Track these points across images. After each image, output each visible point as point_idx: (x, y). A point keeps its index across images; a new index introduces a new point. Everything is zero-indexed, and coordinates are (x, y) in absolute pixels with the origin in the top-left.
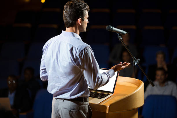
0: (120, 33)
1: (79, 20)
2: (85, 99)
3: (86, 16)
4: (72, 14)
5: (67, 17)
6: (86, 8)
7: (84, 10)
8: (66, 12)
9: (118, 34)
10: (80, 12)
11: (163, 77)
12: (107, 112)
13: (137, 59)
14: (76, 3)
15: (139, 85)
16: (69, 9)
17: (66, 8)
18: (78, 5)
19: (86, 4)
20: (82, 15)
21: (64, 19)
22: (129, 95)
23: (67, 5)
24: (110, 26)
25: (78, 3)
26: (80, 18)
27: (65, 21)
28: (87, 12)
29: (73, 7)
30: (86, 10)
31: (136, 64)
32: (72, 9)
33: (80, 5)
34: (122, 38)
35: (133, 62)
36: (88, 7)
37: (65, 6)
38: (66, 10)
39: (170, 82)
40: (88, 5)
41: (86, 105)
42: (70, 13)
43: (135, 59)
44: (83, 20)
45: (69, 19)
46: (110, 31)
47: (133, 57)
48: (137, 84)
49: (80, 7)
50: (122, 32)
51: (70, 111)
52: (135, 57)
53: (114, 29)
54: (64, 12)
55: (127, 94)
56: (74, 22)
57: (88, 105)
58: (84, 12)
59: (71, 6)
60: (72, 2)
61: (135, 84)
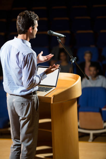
0: (59, 36)
1: (30, 28)
2: (34, 93)
3: (36, 25)
4: (25, 24)
5: (20, 26)
6: (36, 19)
7: (35, 20)
8: (19, 22)
9: (58, 37)
10: (31, 22)
11: (95, 72)
12: (52, 102)
13: (74, 58)
14: (28, 14)
15: (77, 79)
16: (22, 19)
17: (19, 18)
18: (30, 16)
19: (36, 15)
20: (33, 24)
21: (17, 27)
22: (69, 87)
23: (20, 16)
24: (51, 31)
25: (30, 14)
26: (31, 27)
27: (18, 29)
28: (36, 22)
29: (26, 17)
30: (36, 20)
31: (73, 62)
32: (24, 19)
33: (31, 16)
34: (61, 41)
35: (71, 60)
36: (37, 17)
37: (18, 17)
38: (19, 20)
39: (100, 77)
40: (37, 16)
41: (35, 97)
42: (23, 22)
43: (72, 58)
44: (33, 29)
45: (22, 28)
46: (51, 35)
47: (71, 56)
48: (75, 78)
49: (31, 18)
50: (61, 36)
51: (22, 104)
52: (72, 56)
53: (54, 33)
54: (18, 21)
55: (67, 87)
56: (26, 30)
57: (37, 97)
58: (35, 22)
59: (24, 16)
60: (24, 13)
61: (74, 78)
